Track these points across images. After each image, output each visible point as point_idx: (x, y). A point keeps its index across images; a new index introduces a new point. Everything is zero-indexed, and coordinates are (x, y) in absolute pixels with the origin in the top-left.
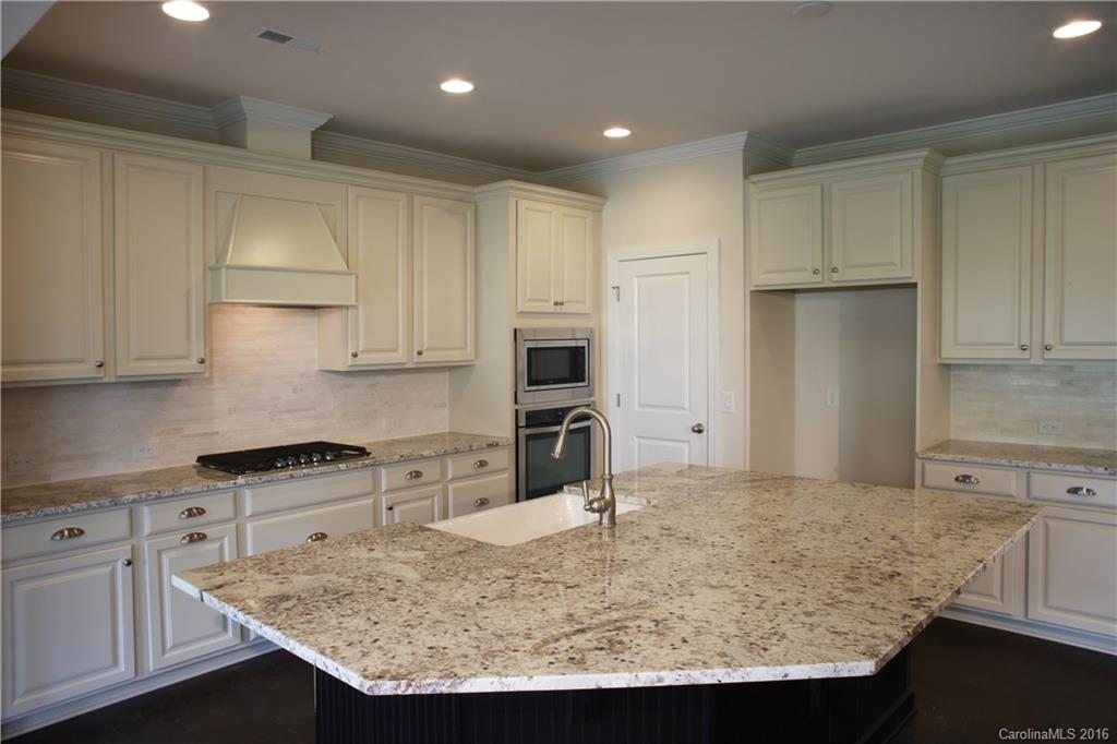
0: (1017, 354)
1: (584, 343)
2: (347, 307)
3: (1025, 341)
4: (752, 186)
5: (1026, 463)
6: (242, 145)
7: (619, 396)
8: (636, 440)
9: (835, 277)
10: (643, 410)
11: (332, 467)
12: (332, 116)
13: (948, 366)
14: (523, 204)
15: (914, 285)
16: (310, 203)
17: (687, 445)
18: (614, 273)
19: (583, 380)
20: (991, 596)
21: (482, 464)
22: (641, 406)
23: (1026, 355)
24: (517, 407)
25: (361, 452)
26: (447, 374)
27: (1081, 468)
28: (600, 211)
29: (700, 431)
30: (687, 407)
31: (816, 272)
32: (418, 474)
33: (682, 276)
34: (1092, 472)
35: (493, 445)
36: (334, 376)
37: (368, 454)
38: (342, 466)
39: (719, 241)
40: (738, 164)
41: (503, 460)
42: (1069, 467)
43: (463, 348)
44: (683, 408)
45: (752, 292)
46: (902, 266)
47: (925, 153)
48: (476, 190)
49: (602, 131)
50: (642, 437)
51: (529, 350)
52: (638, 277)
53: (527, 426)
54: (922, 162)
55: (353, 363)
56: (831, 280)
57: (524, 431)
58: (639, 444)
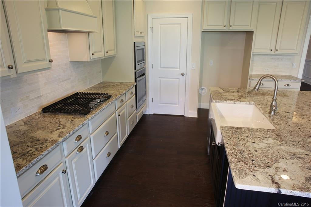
0: (269, 52)
2: (89, 32)
3: (272, 48)
8: (159, 79)
9: (231, 28)
10: (162, 69)
15: (253, 32)
17: (177, 80)
18: (150, 22)
21: (132, 93)
22: (161, 67)
24: (135, 71)
27: (289, 80)
29: (183, 75)
30: (178, 68)
31: (225, 26)
33: (177, 25)
34: (291, 81)
37: (111, 96)
39: (193, 14)
41: (134, 90)
42: (286, 80)
43: (114, 50)
44: (177, 68)
45: (202, 32)
46: (250, 26)
50: (161, 78)
51: (137, 50)
52: (160, 24)
55: (91, 58)
56: (229, 29)
57: (138, 79)
58: (160, 80)
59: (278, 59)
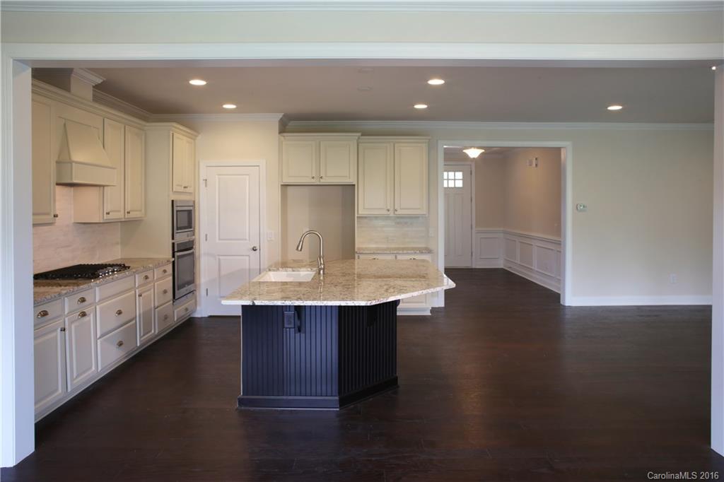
0: (386, 213)
1: (191, 208)
2: (104, 186)
3: (389, 208)
4: (282, 138)
5: (395, 252)
6: (68, 90)
7: (206, 235)
8: (218, 257)
10: (221, 241)
12: (105, 79)
14: (176, 135)
16: (90, 126)
17: (247, 258)
18: (203, 172)
19: (191, 228)
21: (164, 271)
23: (389, 213)
24: (173, 241)
25: (121, 267)
26: (119, 226)
28: (194, 140)
29: (255, 250)
30: (247, 238)
31: (313, 178)
32: (146, 278)
33: (244, 176)
34: (415, 253)
35: (167, 261)
36: (83, 226)
37: (129, 267)
38: (127, 273)
40: (276, 127)
41: (169, 269)
43: (141, 211)
44: (246, 240)
45: (282, 185)
46: (349, 178)
48: (148, 124)
49: (222, 105)
50: (221, 255)
52: (218, 175)
53: (177, 251)
54: (356, 138)
55: (105, 218)
56: (320, 182)
57: (177, 254)
58: (219, 259)
59: (406, 223)
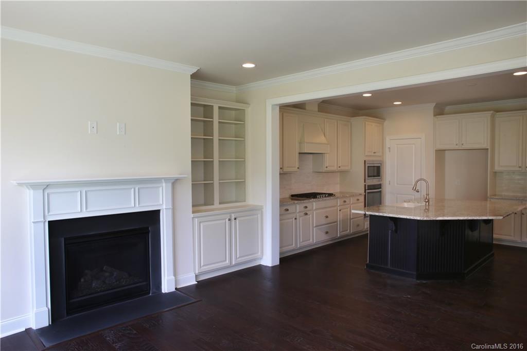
0: (518, 169)
1: (380, 165)
3: (520, 165)
4: (436, 119)
6: (305, 109)
7: (390, 181)
11: (328, 198)
13: (496, 172)
14: (367, 123)
15: (487, 149)
17: (413, 196)
18: (388, 143)
19: (380, 176)
20: (511, 236)
21: (358, 200)
22: (397, 184)
23: (520, 169)
24: (365, 184)
25: (330, 195)
26: (339, 173)
28: (383, 124)
31: (457, 144)
32: (345, 202)
33: (412, 145)
35: (360, 194)
37: (334, 195)
38: (332, 198)
39: (425, 135)
40: (431, 112)
41: (362, 199)
43: (348, 167)
44: (412, 185)
45: (436, 150)
46: (484, 144)
47: (491, 112)
48: (353, 118)
49: (393, 103)
51: (368, 167)
52: (397, 145)
53: (368, 189)
54: (490, 115)
55: (325, 169)
56: (461, 147)
57: (367, 191)
58: (397, 196)
